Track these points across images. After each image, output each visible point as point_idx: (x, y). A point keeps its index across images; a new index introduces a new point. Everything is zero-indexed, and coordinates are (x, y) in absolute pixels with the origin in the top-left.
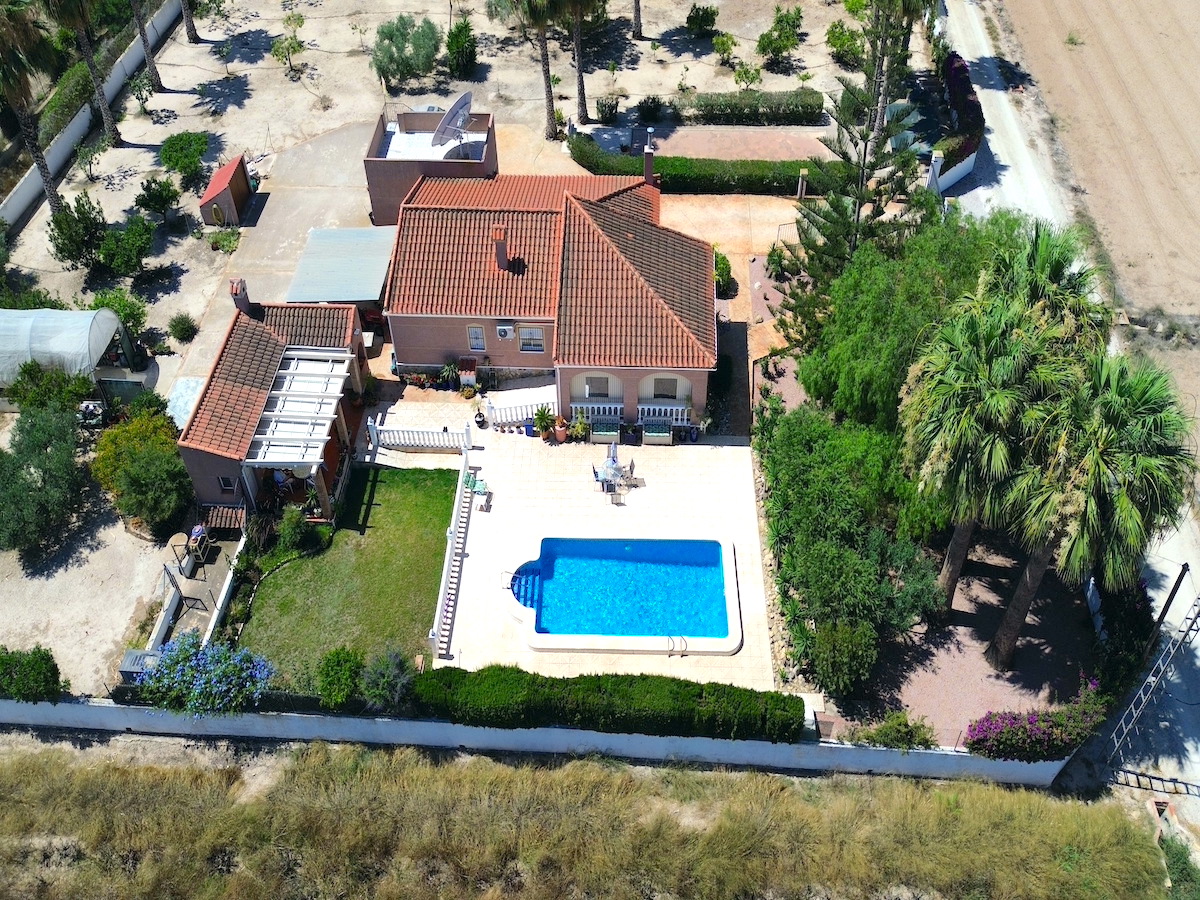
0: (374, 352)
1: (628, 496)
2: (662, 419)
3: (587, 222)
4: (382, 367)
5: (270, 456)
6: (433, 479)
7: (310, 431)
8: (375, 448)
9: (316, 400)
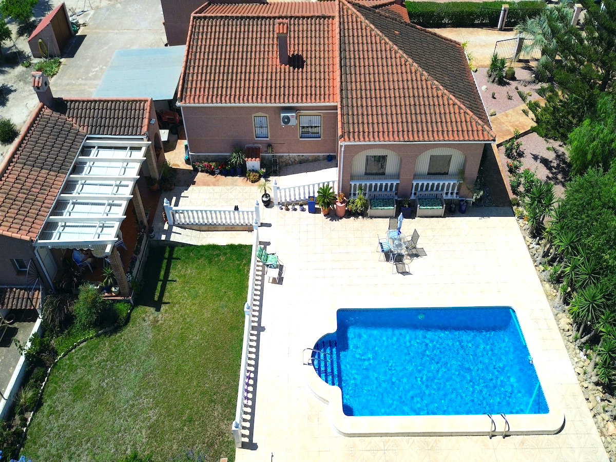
0: (170, 146)
1: (411, 264)
2: (434, 193)
3: (359, 20)
4: (177, 158)
5: (65, 236)
6: (225, 254)
7: (107, 211)
8: (170, 227)
9: (113, 182)
